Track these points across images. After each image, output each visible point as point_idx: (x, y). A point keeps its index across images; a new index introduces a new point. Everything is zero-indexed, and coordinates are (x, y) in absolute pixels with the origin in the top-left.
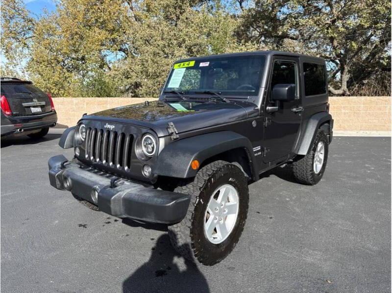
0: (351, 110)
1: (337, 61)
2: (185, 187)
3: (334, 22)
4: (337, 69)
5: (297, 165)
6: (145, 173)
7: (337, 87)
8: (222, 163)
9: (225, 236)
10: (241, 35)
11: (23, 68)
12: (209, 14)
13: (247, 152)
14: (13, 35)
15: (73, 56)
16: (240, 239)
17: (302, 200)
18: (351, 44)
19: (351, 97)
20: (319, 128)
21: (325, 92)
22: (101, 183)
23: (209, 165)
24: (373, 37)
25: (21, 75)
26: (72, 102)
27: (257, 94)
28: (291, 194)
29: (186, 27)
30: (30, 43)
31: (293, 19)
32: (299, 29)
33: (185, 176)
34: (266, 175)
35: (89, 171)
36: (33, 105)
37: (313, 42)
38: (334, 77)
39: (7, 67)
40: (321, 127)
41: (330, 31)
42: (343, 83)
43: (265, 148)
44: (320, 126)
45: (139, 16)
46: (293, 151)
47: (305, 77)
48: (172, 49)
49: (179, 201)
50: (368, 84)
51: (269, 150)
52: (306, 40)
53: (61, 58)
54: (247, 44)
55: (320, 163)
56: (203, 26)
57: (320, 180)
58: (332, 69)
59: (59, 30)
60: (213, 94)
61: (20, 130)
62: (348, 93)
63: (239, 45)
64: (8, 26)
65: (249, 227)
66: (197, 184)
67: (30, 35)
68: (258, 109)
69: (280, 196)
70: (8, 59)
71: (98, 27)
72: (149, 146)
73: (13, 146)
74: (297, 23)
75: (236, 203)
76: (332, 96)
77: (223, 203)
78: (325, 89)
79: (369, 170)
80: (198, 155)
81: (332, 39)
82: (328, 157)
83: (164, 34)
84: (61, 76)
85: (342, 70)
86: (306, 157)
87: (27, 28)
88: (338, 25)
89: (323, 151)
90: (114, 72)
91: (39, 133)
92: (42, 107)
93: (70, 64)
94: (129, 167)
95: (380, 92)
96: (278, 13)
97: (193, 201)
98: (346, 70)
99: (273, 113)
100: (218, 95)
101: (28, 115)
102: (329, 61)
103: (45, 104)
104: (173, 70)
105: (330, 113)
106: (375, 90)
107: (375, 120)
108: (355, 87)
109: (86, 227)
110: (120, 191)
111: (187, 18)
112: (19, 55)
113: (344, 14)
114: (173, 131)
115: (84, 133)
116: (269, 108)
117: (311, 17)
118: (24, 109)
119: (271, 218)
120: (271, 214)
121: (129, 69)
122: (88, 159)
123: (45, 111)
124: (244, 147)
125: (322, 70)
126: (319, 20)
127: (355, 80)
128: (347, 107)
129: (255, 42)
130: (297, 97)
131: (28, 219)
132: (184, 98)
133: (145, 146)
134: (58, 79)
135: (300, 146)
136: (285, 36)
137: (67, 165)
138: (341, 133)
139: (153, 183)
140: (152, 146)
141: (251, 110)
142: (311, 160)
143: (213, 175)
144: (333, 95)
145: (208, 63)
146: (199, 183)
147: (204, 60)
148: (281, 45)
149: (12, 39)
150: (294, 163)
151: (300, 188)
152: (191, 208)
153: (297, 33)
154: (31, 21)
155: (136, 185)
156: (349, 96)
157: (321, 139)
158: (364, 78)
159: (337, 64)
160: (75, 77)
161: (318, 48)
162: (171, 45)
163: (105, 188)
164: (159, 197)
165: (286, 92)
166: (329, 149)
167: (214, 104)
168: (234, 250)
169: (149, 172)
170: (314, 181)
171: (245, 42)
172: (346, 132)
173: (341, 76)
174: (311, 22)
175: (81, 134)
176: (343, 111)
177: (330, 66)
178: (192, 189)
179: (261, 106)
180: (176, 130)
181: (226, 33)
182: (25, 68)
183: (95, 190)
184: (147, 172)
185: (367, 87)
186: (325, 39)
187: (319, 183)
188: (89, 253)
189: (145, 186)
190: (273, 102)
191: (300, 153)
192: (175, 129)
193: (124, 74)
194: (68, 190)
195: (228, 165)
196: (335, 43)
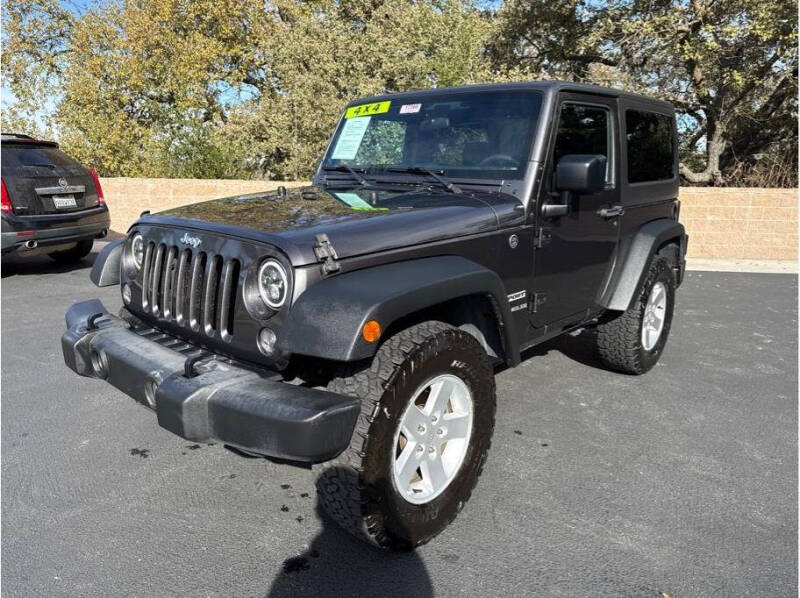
0: (726, 215)
1: (701, 113)
2: (351, 379)
3: (696, 27)
4: (700, 128)
5: (607, 332)
6: (264, 346)
7: (698, 168)
8: (435, 327)
9: (441, 486)
10: (499, 53)
11: (50, 115)
12: (434, 7)
13: (494, 303)
14: (28, 47)
15: (152, 92)
16: (473, 492)
17: (614, 407)
18: (732, 76)
19: (727, 189)
20: (657, 253)
21: (672, 176)
22: (167, 366)
23: (407, 332)
24: (778, 63)
25: (43, 130)
26: (145, 187)
27: (520, 175)
28: (592, 394)
29: (385, 34)
30: (63, 63)
31: (610, 21)
32: (622, 41)
33: (348, 357)
34: (541, 350)
35: (149, 337)
36: (59, 192)
37: (651, 72)
38: (692, 146)
39: (14, 113)
40: (661, 252)
41: (687, 47)
42: (711, 159)
43: (536, 295)
44: (658, 250)
45: (287, 10)
46: (598, 302)
47: (630, 144)
48: (353, 81)
49: (334, 411)
50: (763, 161)
51: (545, 299)
52: (637, 66)
53: (126, 96)
54: (511, 72)
55: (657, 329)
56: (419, 32)
57: (654, 363)
58: (688, 130)
59: (123, 39)
60: (427, 174)
61: (31, 244)
62: (720, 179)
63: (495, 73)
64: (19, 27)
65: (497, 464)
66: (378, 373)
67: (64, 49)
68: (523, 209)
69: (568, 397)
70: (18, 96)
71: (203, 32)
72: (273, 285)
73: (16, 276)
74: (618, 30)
75: (466, 414)
76: (688, 186)
77: (438, 415)
78: (671, 170)
79: (762, 344)
80: (379, 308)
81: (691, 65)
82: (675, 314)
83: (337, 47)
84: (126, 133)
85: (710, 131)
86: (625, 314)
87: (58, 32)
88: (705, 34)
89: (663, 304)
90: (233, 127)
91: (72, 249)
92: (78, 196)
93: (146, 109)
94: (230, 332)
95: (789, 179)
96: (579, 8)
97: (366, 410)
98: (719, 132)
99: (555, 218)
100: (438, 177)
101: (46, 213)
102: (684, 113)
103: (83, 190)
104: (344, 121)
105: (680, 221)
106: (779, 174)
107: (775, 239)
108: (737, 167)
109: (146, 456)
110: (204, 386)
111: (387, 16)
112: (40, 89)
113: (719, 12)
114: (326, 254)
115: (141, 254)
116: (546, 207)
117: (647, 18)
118: (40, 201)
119: (545, 445)
120: (546, 437)
121: (263, 122)
122: (147, 312)
123: (83, 205)
124: (488, 293)
125: (668, 129)
126: (665, 22)
127: (737, 154)
128: (718, 209)
129: (528, 68)
130: (610, 185)
131: (25, 435)
132: (363, 182)
133: (266, 286)
134: (118, 139)
135: (614, 290)
136: (592, 57)
137: (100, 322)
138: (704, 265)
139: (280, 368)
140: (280, 286)
141: (509, 210)
142: (636, 322)
143: (414, 355)
144: (690, 183)
145: (419, 106)
146: (382, 372)
147: (410, 101)
148: (583, 76)
149: (26, 54)
150: (600, 327)
151: (612, 380)
152: (362, 428)
153: (617, 50)
154: (64, 17)
155: (243, 372)
156: (724, 185)
157: (660, 276)
158: (756, 150)
159: (699, 118)
160: (155, 136)
161: (661, 84)
162: (351, 72)
163: (173, 377)
164: (288, 402)
165: (585, 172)
166: (676, 299)
167: (426, 196)
168: (459, 516)
169: (270, 345)
170: (642, 367)
171: (508, 69)
172: (715, 261)
173: (708, 145)
174: (648, 28)
175: (136, 254)
176: (710, 218)
177: (685, 123)
178: (366, 383)
179: (530, 202)
180: (333, 252)
181: (468, 48)
182: (53, 116)
183: (153, 380)
184: (267, 343)
185: (762, 169)
186: (677, 66)
187: (653, 370)
188: (146, 514)
189: (263, 375)
190: (555, 194)
191: (614, 306)
192: (331, 248)
193: (253, 132)
194: (101, 378)
195: (449, 332)
196: (698, 74)
